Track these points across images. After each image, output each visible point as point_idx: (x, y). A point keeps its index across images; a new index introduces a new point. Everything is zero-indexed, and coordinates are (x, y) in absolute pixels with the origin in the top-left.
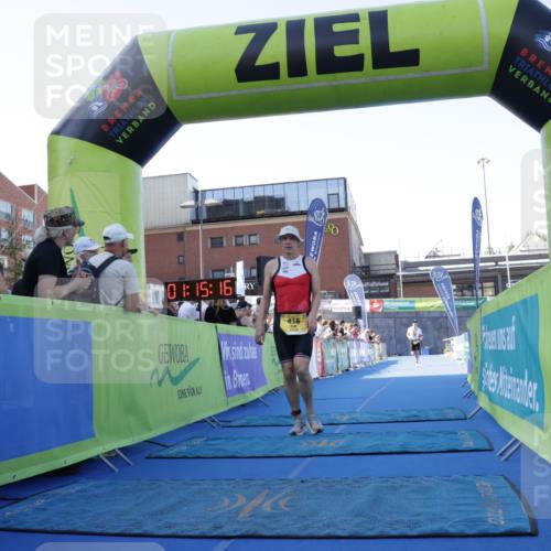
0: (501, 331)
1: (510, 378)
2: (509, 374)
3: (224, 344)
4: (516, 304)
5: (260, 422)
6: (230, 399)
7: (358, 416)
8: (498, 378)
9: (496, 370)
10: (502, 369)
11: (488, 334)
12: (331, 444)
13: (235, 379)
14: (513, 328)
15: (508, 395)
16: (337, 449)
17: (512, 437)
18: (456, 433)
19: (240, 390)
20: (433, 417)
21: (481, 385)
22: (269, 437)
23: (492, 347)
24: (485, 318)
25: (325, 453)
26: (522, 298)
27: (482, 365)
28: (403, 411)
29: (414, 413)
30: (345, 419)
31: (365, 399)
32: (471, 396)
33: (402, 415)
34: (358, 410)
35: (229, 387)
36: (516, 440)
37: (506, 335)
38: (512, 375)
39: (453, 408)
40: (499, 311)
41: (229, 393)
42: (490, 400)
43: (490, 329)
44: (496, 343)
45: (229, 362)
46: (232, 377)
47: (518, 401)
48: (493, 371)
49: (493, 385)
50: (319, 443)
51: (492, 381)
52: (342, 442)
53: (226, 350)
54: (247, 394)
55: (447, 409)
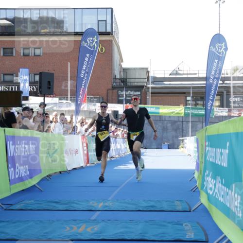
0: (219, 150)
1: (223, 187)
2: (222, 184)
3: (10, 143)
4: (230, 134)
5: (35, 207)
6: (13, 186)
7: (110, 204)
8: (215, 185)
9: (214, 178)
10: (218, 178)
11: (210, 149)
12: (89, 230)
13: (17, 170)
14: (227, 151)
15: (221, 199)
16: (92, 235)
17: (222, 233)
18: (182, 225)
19: (21, 179)
20: (166, 208)
21: (203, 185)
22: (41, 221)
23: (211, 160)
24: (208, 136)
25: (82, 238)
26: (235, 132)
27: (205, 171)
28: (144, 201)
29: (152, 204)
30: (100, 206)
31: (118, 187)
32: (195, 191)
33: (143, 204)
34: (110, 199)
35: (12, 177)
36: (225, 236)
37: (221, 154)
38: (224, 185)
39: (180, 201)
40: (218, 135)
41: (12, 182)
42: (209, 199)
43: (211, 146)
44: (215, 157)
45: (13, 158)
46: (15, 170)
47: (228, 206)
48: (212, 178)
49: (211, 189)
50: (79, 228)
51: (211, 186)
52: (97, 228)
53: (11, 148)
54: (27, 182)
55: (177, 202)
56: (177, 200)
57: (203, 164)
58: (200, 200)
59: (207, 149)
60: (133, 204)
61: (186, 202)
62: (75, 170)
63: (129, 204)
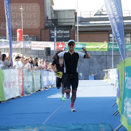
11: (128, 78)
21: (123, 110)
23: (130, 88)
27: (124, 98)
28: (73, 124)
29: (80, 127)
31: (51, 113)
32: (117, 115)
34: (43, 123)
39: (104, 124)
43: (129, 76)
55: (101, 124)
56: (101, 123)
57: (123, 92)
58: (121, 122)
59: (126, 79)
60: (64, 128)
61: (109, 125)
62: (13, 100)
63: (60, 127)
